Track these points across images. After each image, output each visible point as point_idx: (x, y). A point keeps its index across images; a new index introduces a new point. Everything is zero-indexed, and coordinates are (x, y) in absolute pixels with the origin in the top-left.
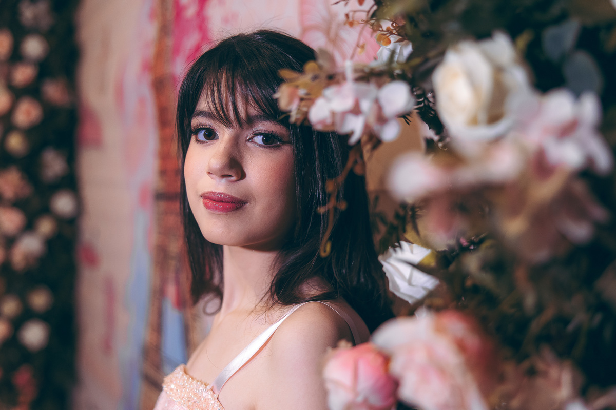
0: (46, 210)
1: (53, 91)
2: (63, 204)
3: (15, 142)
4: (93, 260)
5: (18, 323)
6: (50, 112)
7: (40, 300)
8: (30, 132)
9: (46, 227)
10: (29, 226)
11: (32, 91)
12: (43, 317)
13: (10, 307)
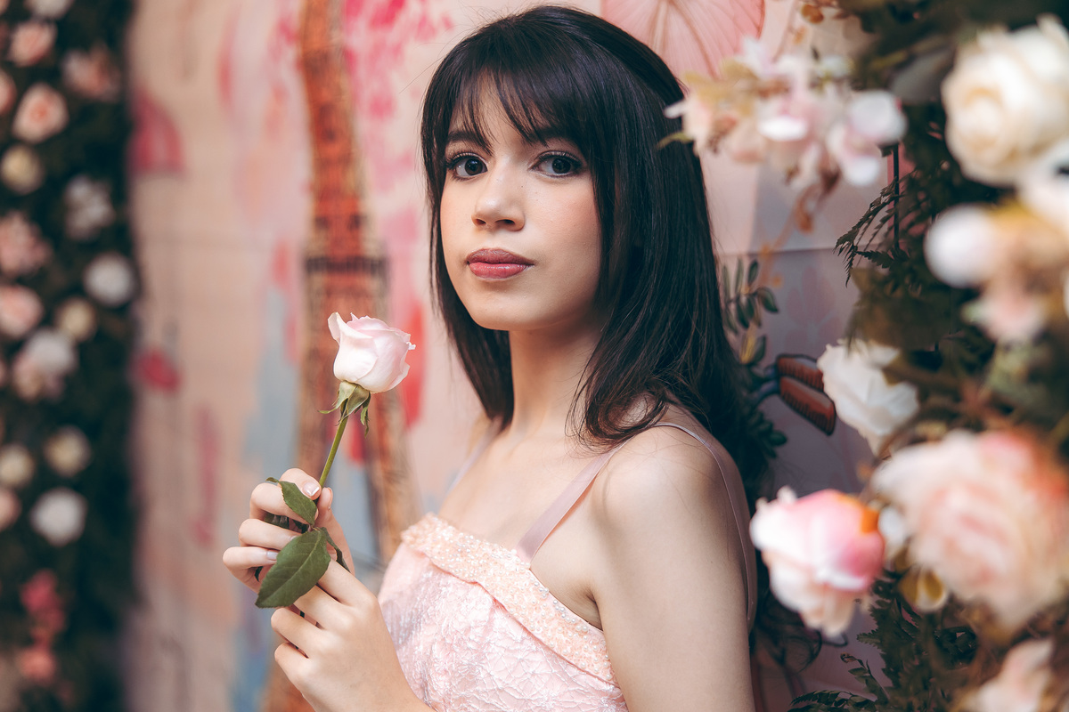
0: (78, 291)
1: (83, 72)
2: (108, 279)
3: (19, 168)
4: (170, 381)
5: (29, 495)
6: (80, 109)
7: (68, 452)
8: (42, 148)
9: (76, 319)
10: (47, 321)
11: (46, 73)
12: (76, 484)
13: (14, 466)
